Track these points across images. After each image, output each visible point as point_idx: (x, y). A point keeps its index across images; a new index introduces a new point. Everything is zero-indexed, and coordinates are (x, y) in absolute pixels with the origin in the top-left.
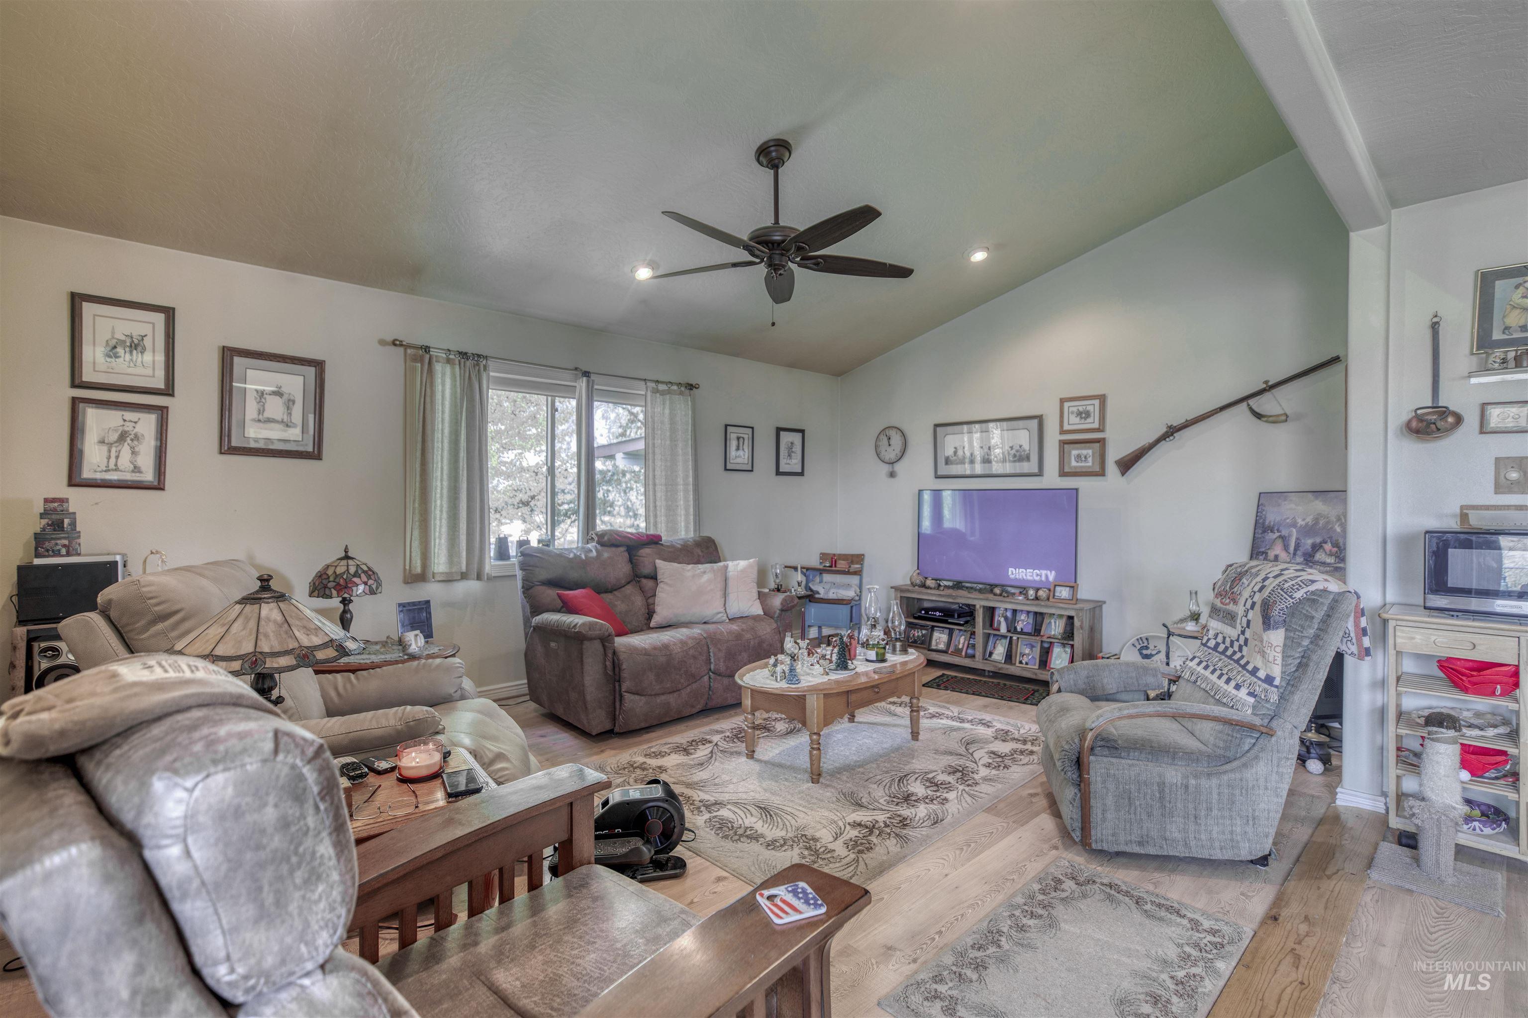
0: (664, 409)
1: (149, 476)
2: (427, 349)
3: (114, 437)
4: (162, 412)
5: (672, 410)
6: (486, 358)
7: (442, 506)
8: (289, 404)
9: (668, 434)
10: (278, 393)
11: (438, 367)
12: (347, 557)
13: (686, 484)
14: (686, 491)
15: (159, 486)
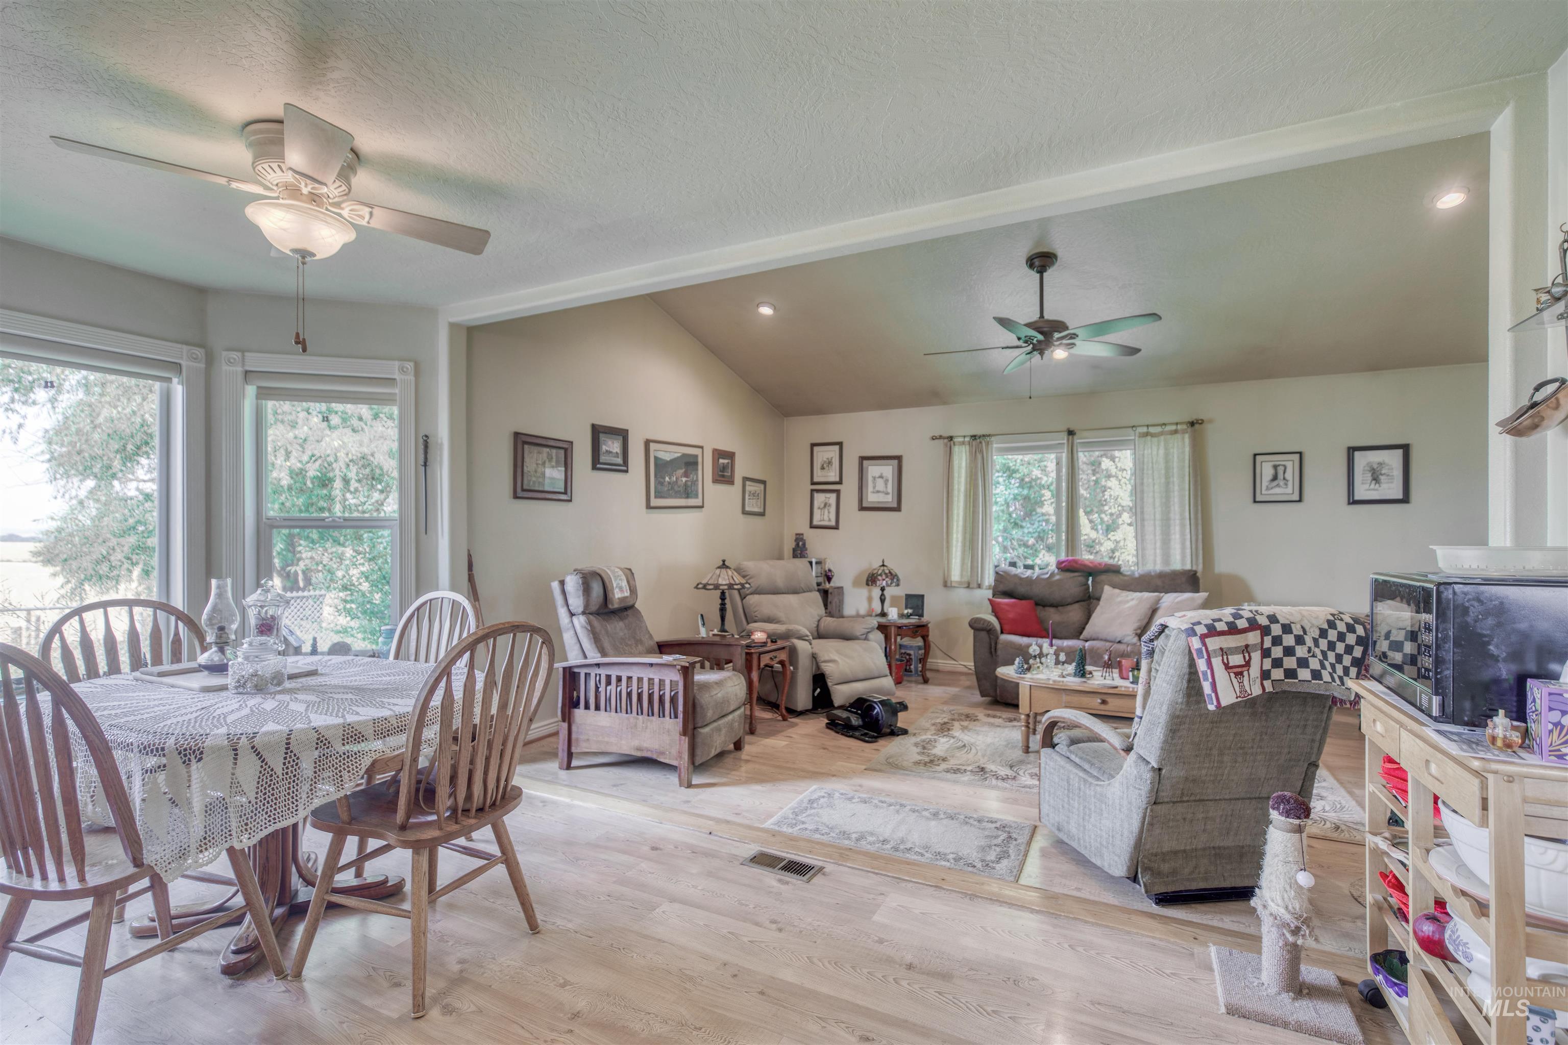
0: (1158, 449)
1: (833, 523)
2: (951, 438)
3: (822, 505)
4: (838, 492)
5: (1166, 449)
6: (989, 436)
7: (957, 538)
8: (886, 481)
9: (1163, 472)
10: (881, 477)
11: (956, 449)
12: (883, 565)
13: (1182, 519)
14: (1182, 526)
15: (836, 527)
